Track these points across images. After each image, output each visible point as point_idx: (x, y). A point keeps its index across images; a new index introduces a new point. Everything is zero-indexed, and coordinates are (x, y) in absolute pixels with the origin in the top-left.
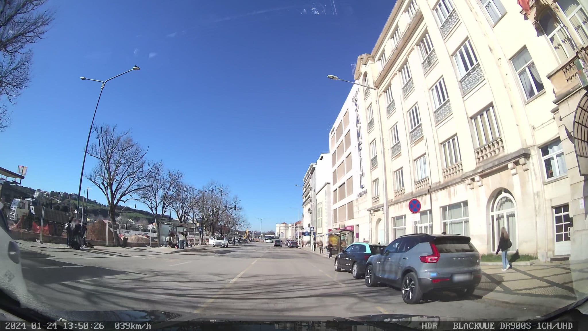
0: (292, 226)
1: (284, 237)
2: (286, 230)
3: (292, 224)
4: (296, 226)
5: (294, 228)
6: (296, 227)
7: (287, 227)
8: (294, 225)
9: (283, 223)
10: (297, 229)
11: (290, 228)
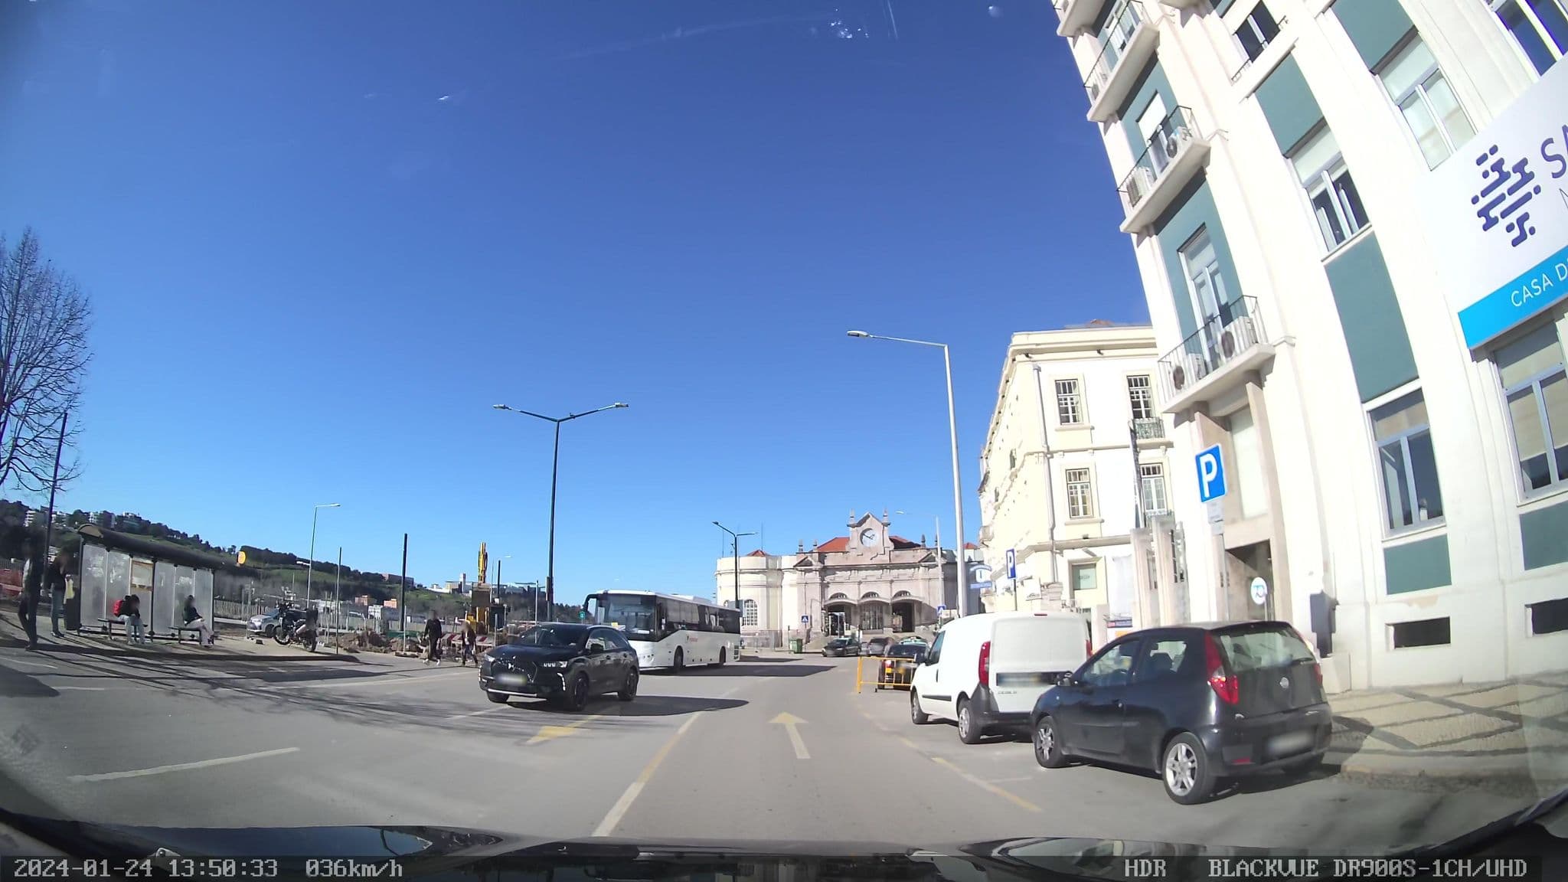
0: (803, 565)
1: (761, 625)
2: (768, 586)
3: (801, 552)
4: (821, 560)
5: (814, 577)
6: (825, 571)
7: (772, 572)
8: (814, 559)
9: (755, 554)
10: (828, 579)
11: (790, 578)
